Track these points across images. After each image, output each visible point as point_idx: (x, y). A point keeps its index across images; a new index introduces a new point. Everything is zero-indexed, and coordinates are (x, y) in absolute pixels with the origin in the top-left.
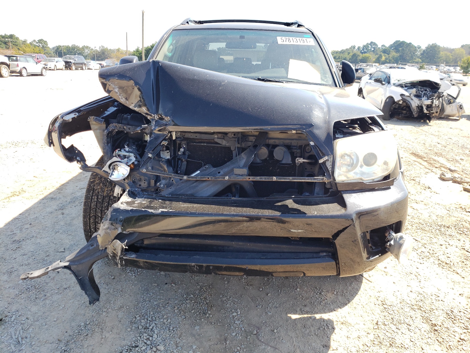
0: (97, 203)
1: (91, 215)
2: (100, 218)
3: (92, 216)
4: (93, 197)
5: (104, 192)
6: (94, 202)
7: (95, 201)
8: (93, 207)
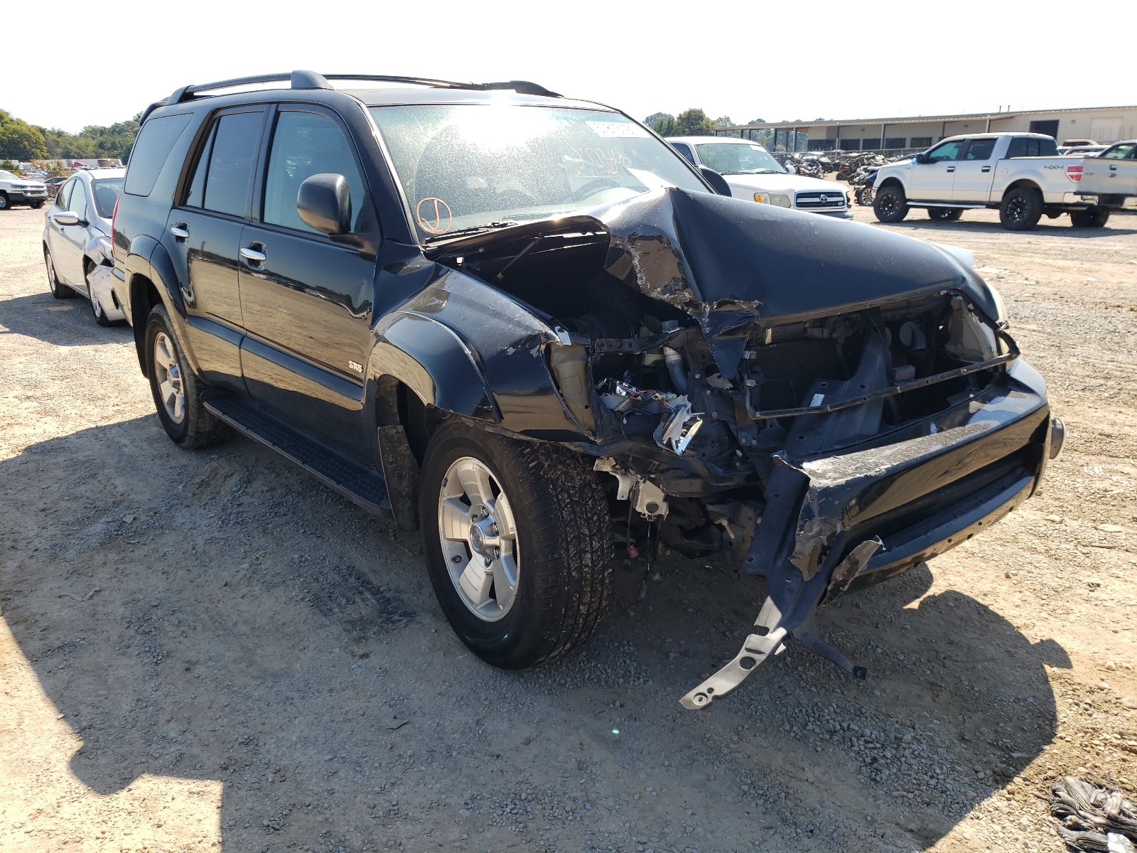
0: (572, 507)
1: (569, 539)
2: (587, 538)
3: (572, 539)
4: (560, 497)
5: (573, 478)
6: (566, 506)
7: (568, 504)
8: (569, 519)
